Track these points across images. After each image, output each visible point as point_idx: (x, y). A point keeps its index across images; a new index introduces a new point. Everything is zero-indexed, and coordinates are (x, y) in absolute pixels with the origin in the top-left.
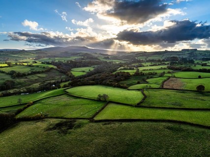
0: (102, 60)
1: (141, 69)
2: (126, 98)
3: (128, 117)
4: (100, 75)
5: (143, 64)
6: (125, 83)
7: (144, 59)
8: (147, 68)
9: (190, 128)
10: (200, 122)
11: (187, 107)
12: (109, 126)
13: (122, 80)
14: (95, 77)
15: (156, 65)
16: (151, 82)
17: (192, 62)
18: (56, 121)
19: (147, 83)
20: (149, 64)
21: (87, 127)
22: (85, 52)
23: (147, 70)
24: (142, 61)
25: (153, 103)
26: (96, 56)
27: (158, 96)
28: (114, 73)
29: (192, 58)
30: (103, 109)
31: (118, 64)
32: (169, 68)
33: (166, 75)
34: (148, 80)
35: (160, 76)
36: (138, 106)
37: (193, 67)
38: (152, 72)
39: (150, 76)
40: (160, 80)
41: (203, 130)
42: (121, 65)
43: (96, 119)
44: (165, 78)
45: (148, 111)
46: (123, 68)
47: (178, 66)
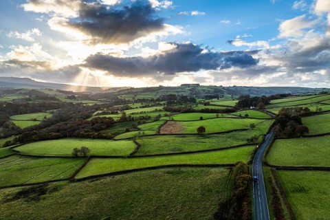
0: (64, 100)
1: (128, 112)
2: (114, 150)
3: (120, 169)
4: (66, 124)
5: (131, 105)
6: (109, 132)
7: (131, 99)
8: (136, 110)
9: (189, 169)
10: (199, 162)
11: (187, 151)
12: (99, 182)
13: (102, 129)
14: (60, 126)
15: (149, 106)
16: (144, 129)
17: (193, 101)
18: (16, 190)
19: (139, 129)
20: (139, 105)
21: (68, 188)
22: (31, 88)
23: (137, 113)
24: (129, 101)
25: (149, 152)
26: (51, 94)
27: (155, 143)
28: (90, 119)
29: (194, 96)
30: (84, 166)
31: (92, 106)
32: (166, 110)
33: (162, 118)
34: (139, 127)
35: (155, 121)
36: (132, 156)
37: (194, 107)
38: (144, 115)
39: (142, 121)
40: (156, 125)
41: (202, 169)
42: (97, 108)
43: (77, 177)
44: (162, 123)
45: (144, 160)
46: (101, 112)
47: (177, 107)
